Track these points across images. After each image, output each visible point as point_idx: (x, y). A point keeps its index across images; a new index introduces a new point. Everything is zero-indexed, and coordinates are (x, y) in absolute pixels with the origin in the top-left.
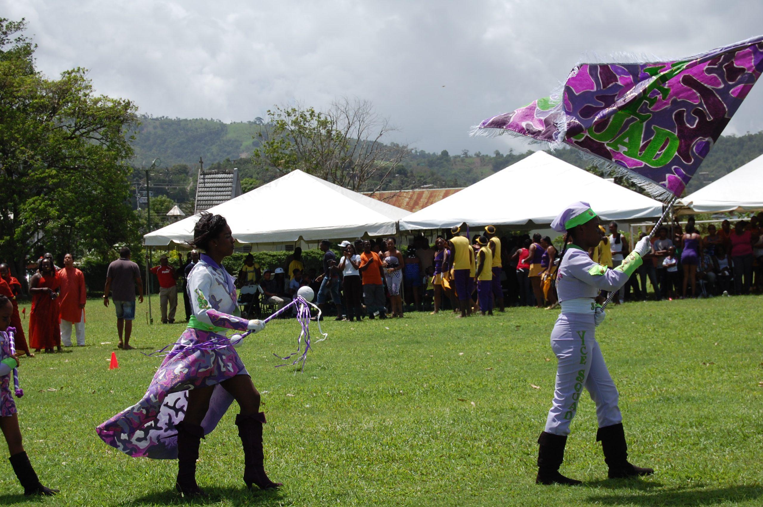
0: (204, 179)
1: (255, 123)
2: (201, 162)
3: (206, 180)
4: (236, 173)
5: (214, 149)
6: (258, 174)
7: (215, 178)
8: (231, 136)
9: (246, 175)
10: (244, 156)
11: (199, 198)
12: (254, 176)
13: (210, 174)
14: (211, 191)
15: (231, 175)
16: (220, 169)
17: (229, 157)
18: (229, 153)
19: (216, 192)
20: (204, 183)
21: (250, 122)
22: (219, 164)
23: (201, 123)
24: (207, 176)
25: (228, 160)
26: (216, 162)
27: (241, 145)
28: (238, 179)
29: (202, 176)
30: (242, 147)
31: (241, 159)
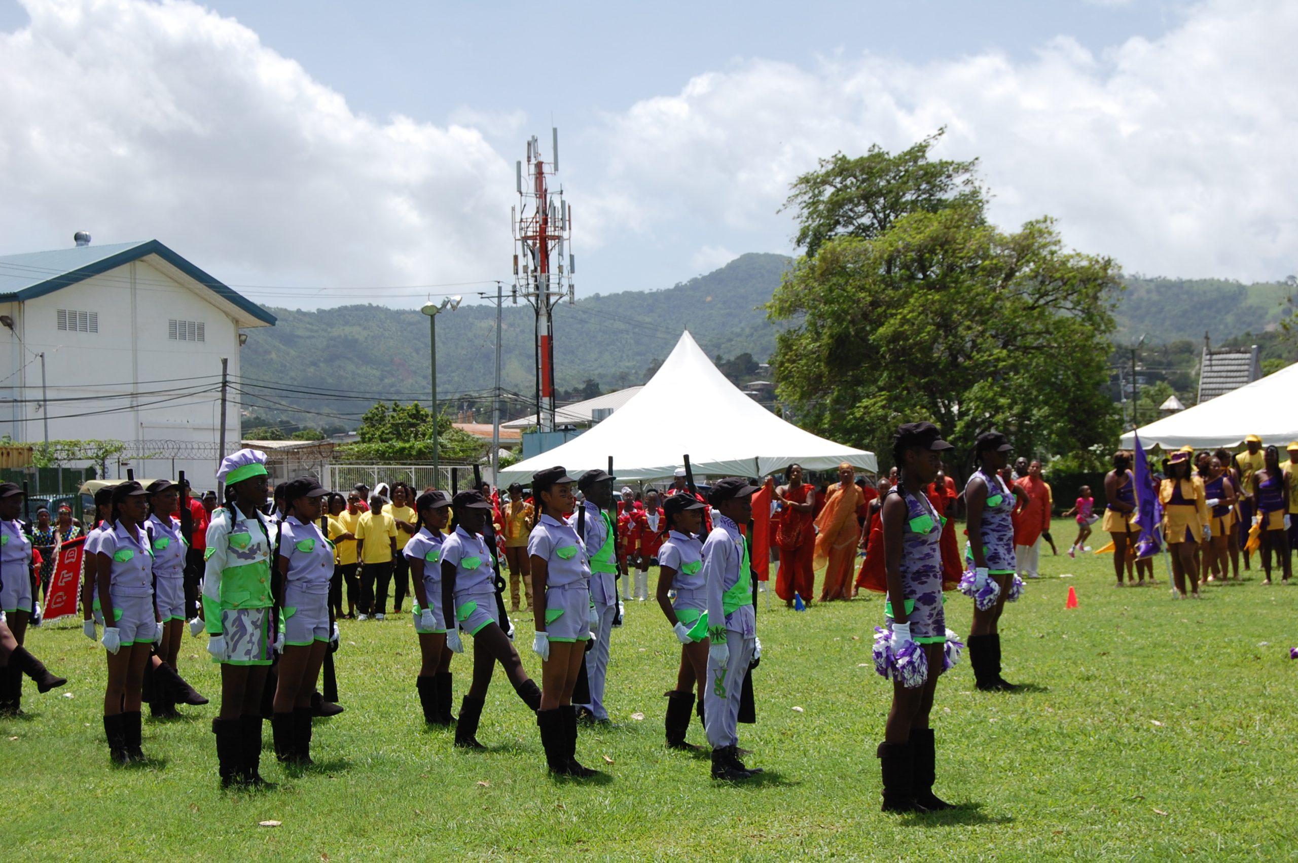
0: (1210, 360)
1: (1286, 283)
2: (1207, 338)
3: (1214, 362)
4: (1254, 353)
5: (1230, 319)
6: (1289, 352)
7: (1225, 359)
8: (1252, 301)
9: (1273, 354)
10: (1270, 328)
11: (1204, 386)
12: (1284, 356)
13: (1219, 353)
14: (1221, 377)
15: (1248, 356)
16: (1235, 347)
17: (1249, 329)
18: (1250, 325)
19: (1227, 377)
20: (1211, 365)
21: (1278, 282)
22: (1236, 339)
23: (1212, 285)
24: (1215, 357)
25: (1248, 334)
26: (1231, 337)
27: (1267, 313)
28: (1257, 361)
29: (1208, 357)
30: (1268, 317)
31: (1266, 333)
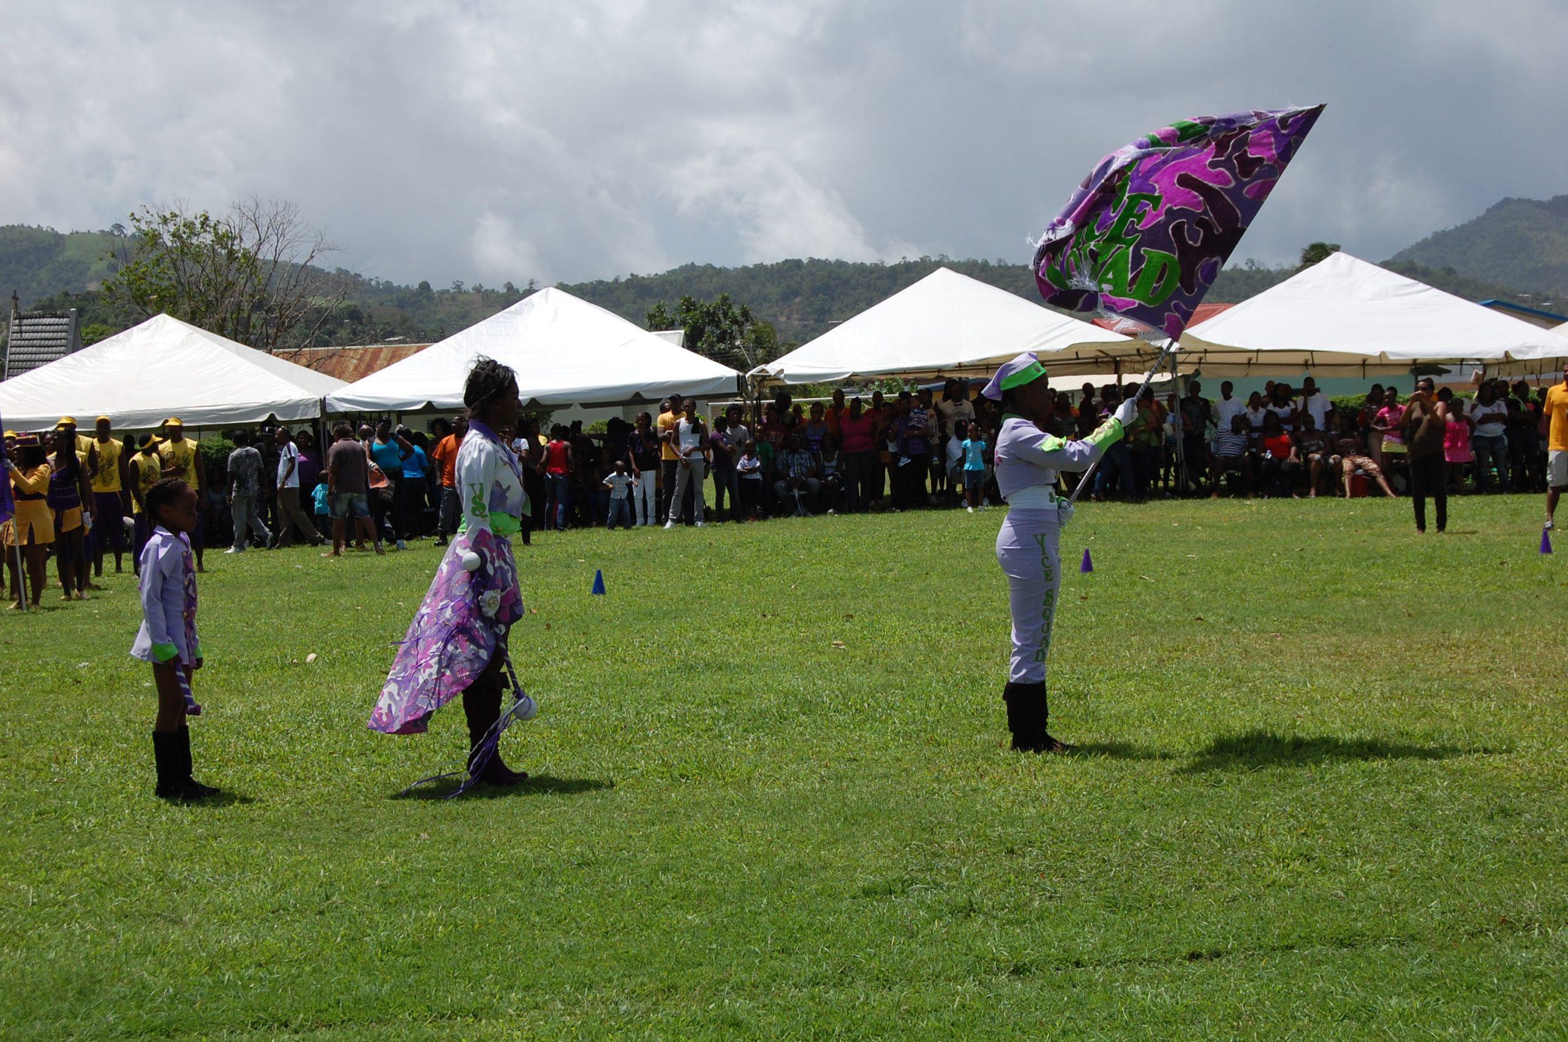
0: (20, 325)
1: (112, 233)
2: (15, 298)
3: (24, 328)
4: (73, 317)
5: (44, 275)
6: (116, 316)
7: (38, 325)
8: (71, 253)
9: (96, 318)
10: (93, 287)
11: (13, 357)
12: (111, 320)
13: (31, 317)
14: (32, 346)
15: (65, 320)
16: (49, 309)
17: (68, 288)
18: (68, 283)
19: (40, 346)
20: (21, 332)
21: (103, 231)
22: (51, 300)
23: (21, 233)
24: (25, 321)
25: (66, 294)
26: (45, 298)
27: (89, 269)
28: (77, 326)
29: (17, 321)
30: (91, 274)
31: (88, 293)
